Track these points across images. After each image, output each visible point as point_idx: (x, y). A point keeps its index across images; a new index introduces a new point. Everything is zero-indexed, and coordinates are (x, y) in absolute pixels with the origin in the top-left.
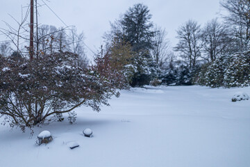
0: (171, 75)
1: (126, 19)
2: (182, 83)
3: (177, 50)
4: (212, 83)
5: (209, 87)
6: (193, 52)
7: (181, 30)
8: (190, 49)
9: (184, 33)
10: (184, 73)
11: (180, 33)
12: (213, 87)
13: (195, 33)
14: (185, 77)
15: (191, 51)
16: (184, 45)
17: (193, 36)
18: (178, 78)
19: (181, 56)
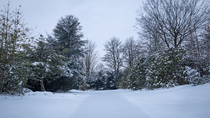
0: (99, 81)
1: (57, 27)
2: (108, 88)
3: (104, 61)
4: (134, 85)
5: (130, 89)
6: (116, 62)
7: (107, 44)
8: (115, 60)
9: (110, 47)
10: (110, 79)
11: (107, 47)
12: (135, 90)
13: (118, 47)
14: (111, 82)
15: (115, 62)
16: (109, 57)
17: (116, 50)
18: (105, 83)
19: (108, 65)
